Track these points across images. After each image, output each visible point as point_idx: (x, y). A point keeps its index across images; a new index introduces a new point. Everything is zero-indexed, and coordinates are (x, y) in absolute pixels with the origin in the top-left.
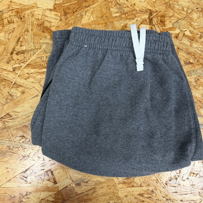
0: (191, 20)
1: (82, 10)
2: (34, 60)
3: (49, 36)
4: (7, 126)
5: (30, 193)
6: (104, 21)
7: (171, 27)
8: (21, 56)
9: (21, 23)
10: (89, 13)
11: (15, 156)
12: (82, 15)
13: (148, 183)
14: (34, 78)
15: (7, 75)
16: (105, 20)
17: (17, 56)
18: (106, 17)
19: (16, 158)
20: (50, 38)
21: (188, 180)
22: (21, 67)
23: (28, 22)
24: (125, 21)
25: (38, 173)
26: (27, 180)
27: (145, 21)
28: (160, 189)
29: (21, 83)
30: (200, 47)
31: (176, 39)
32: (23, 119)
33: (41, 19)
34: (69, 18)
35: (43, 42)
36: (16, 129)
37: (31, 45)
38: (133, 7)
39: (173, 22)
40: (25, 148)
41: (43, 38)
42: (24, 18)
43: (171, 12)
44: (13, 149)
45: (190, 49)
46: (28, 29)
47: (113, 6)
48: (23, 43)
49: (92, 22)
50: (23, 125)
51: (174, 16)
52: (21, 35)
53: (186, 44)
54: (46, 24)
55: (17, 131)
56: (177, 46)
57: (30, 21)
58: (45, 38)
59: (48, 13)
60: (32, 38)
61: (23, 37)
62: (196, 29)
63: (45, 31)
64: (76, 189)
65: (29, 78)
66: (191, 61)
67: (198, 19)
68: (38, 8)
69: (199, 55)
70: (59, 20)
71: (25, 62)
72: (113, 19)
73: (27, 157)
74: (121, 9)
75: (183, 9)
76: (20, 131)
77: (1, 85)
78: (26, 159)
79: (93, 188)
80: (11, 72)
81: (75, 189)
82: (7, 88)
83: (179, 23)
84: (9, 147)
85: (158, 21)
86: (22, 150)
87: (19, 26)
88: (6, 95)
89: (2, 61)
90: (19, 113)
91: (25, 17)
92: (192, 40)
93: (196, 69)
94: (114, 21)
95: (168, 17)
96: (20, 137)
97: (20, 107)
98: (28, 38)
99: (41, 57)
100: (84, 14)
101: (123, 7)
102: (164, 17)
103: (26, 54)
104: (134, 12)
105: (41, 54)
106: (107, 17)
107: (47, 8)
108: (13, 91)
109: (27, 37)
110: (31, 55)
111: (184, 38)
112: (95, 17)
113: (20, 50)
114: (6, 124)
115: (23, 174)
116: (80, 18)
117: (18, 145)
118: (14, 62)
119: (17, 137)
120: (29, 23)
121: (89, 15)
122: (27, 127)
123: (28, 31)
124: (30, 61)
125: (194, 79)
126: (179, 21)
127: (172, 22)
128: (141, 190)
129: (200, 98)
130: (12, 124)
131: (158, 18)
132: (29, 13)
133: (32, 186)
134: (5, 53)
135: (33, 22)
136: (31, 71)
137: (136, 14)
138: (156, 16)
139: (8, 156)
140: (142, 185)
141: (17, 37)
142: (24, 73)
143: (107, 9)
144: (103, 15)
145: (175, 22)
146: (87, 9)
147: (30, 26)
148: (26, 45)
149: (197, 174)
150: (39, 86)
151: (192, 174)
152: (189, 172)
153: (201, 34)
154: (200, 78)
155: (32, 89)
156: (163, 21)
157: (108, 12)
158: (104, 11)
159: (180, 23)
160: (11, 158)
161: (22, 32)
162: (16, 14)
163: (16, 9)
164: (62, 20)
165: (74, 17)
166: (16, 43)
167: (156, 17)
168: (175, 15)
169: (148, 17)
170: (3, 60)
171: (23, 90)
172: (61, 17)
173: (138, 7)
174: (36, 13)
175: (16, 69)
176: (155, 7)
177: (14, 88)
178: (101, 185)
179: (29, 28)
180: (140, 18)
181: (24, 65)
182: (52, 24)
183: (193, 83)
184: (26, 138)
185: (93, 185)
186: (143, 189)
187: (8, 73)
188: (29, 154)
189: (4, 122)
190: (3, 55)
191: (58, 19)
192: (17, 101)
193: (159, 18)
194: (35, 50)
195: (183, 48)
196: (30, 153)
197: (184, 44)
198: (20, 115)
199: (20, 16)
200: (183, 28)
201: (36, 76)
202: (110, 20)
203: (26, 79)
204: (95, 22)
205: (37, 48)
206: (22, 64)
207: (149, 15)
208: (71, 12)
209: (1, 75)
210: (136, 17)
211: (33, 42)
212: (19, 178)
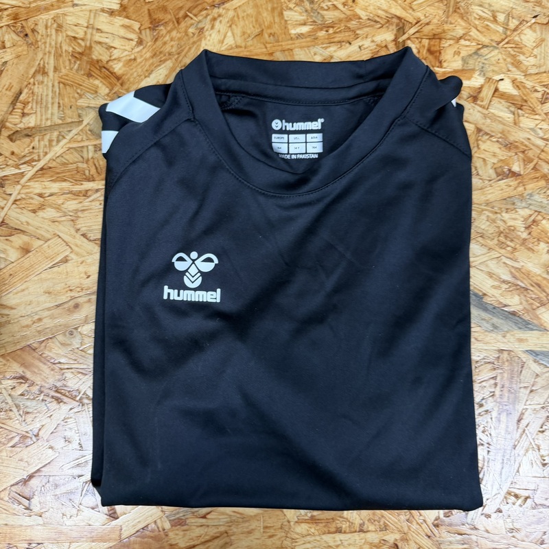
0: (516, 49)
1: (202, 15)
2: (61, 156)
3: (104, 87)
5: (39, 544)
6: (266, 48)
7: (460, 68)
8: (24, 143)
9: (26, 48)
10: (223, 22)
12: (203, 28)
13: (382, 523)
14: (58, 208)
16: (268, 46)
17: (11, 143)
18: (270, 35)
20: (108, 95)
21: (500, 514)
22: (22, 175)
23: (46, 47)
24: (326, 48)
25: (62, 488)
26: (29, 504)
27: (384, 49)
28: (417, 541)
30: (541, 129)
31: (473, 105)
32: (24, 327)
33: (83, 39)
34: (165, 37)
35: (87, 105)
37: (52, 114)
38: (350, 9)
39: (464, 53)
40: (28, 413)
41: (88, 92)
42: (36, 33)
43: (461, 26)
45: (513, 134)
46: (44, 67)
47: (292, 6)
48: (29, 107)
49: (232, 48)
50: (23, 344)
51: (469, 38)
52: (26, 83)
53: (500, 119)
54: (99, 53)
56: (475, 124)
57: (50, 44)
58: (92, 94)
59: (103, 21)
60: (55, 92)
61: (31, 89)
62: (530, 75)
63: (94, 74)
64: (174, 536)
65: (44, 209)
66: (516, 168)
67: (537, 47)
68: (75, 5)
69: (539, 152)
70: (134, 43)
71: (33, 160)
72: (290, 42)
73: (31, 438)
74: (314, 13)
75: (495, 17)
78: (30, 443)
79: (222, 534)
81: (171, 534)
83: (484, 56)
85: (421, 51)
86: (19, 417)
87: (18, 57)
90: (12, 308)
91: (38, 33)
92: (519, 106)
93: (530, 192)
94: (295, 48)
95: (450, 39)
96: (12, 381)
97: (16, 293)
98: (45, 94)
99: (79, 149)
100: (208, 26)
101: (322, 8)
102: (438, 40)
103: (37, 139)
104: (354, 22)
105: (79, 138)
106: (273, 36)
107: (102, 6)
109: (41, 90)
110: (50, 141)
111: (495, 100)
112: (239, 35)
113: (19, 126)
115: (18, 488)
116: (195, 39)
117: (7, 403)
119: (4, 378)
120: (47, 50)
121: (221, 30)
122: (34, 350)
123: (45, 73)
125: (522, 219)
126: (482, 51)
127: (462, 55)
128: (363, 541)
129: (539, 275)
131: (420, 42)
132: (50, 21)
133: (44, 524)
135: (61, 47)
136: (50, 188)
137: (359, 29)
138: (417, 35)
140: (365, 528)
141: (11, 88)
143: (276, 14)
144: (263, 30)
145: (470, 55)
146: (216, 10)
147: (52, 57)
148: (39, 112)
149: (527, 498)
150: (73, 231)
151: (513, 499)
152: (503, 493)
153: (546, 90)
154: (539, 218)
156: (436, 52)
157: (276, 21)
158: (266, 18)
159: (486, 57)
161: (28, 73)
162: (12, 22)
163: (13, 7)
164: (144, 42)
165: (179, 35)
166: (9, 107)
167: (417, 38)
168: (471, 33)
169: (392, 37)
171: (25, 243)
172: (141, 32)
173: (365, 9)
174: (70, 20)
175: (7, 182)
176: (414, 10)
178: (247, 524)
179: (48, 63)
180: (369, 40)
181: (30, 171)
182: (116, 53)
183: (520, 233)
184: (33, 384)
185: (221, 524)
186: (368, 540)
188: (40, 430)
191: (132, 40)
192: (7, 275)
193: (424, 40)
194: (64, 128)
195: (492, 129)
196: (43, 426)
197: (494, 118)
198: (17, 316)
199: (23, 27)
200: (493, 71)
201: (63, 204)
202: (283, 43)
203: (34, 211)
204: (240, 50)
205: (70, 120)
206: (24, 168)
207: (395, 32)
208: (170, 20)
210: (357, 37)
211: (59, 103)
212: (6, 499)
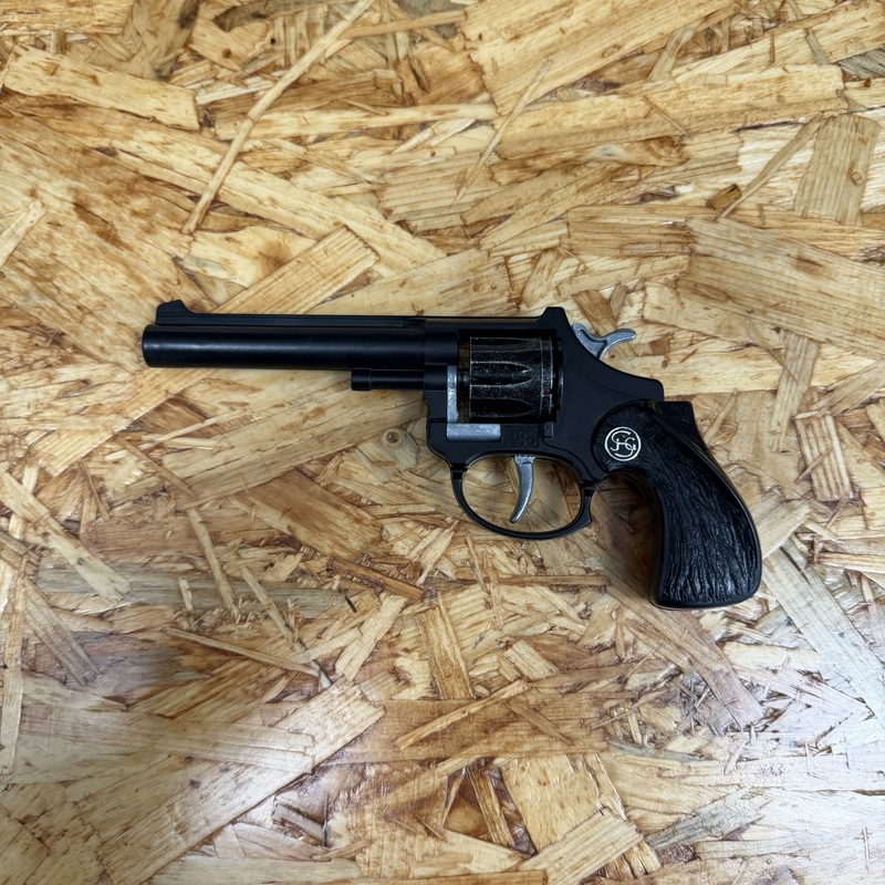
4: (176, 481)
11: (235, 674)
15: (162, 152)
19: (246, 692)
29: (255, 202)
36: (240, 495)
44: (221, 629)
55: (243, 508)
76: (268, 504)
77: (126, 216)
80: (189, 131)
82: (167, 233)
84: (191, 619)
88: (159, 279)
89: (125, 65)
108: (208, 249)
114: (170, 466)
118: (201, 69)
124: (308, 64)
130: (208, 463)
134: (146, 14)
139: (189, 675)
142: (274, 136)
155: (333, 237)
160: (212, 692)
170: (129, 60)
177: (213, 231)
187: (169, 138)
189: (156, 454)
190: (130, 31)
209: (123, 155)
